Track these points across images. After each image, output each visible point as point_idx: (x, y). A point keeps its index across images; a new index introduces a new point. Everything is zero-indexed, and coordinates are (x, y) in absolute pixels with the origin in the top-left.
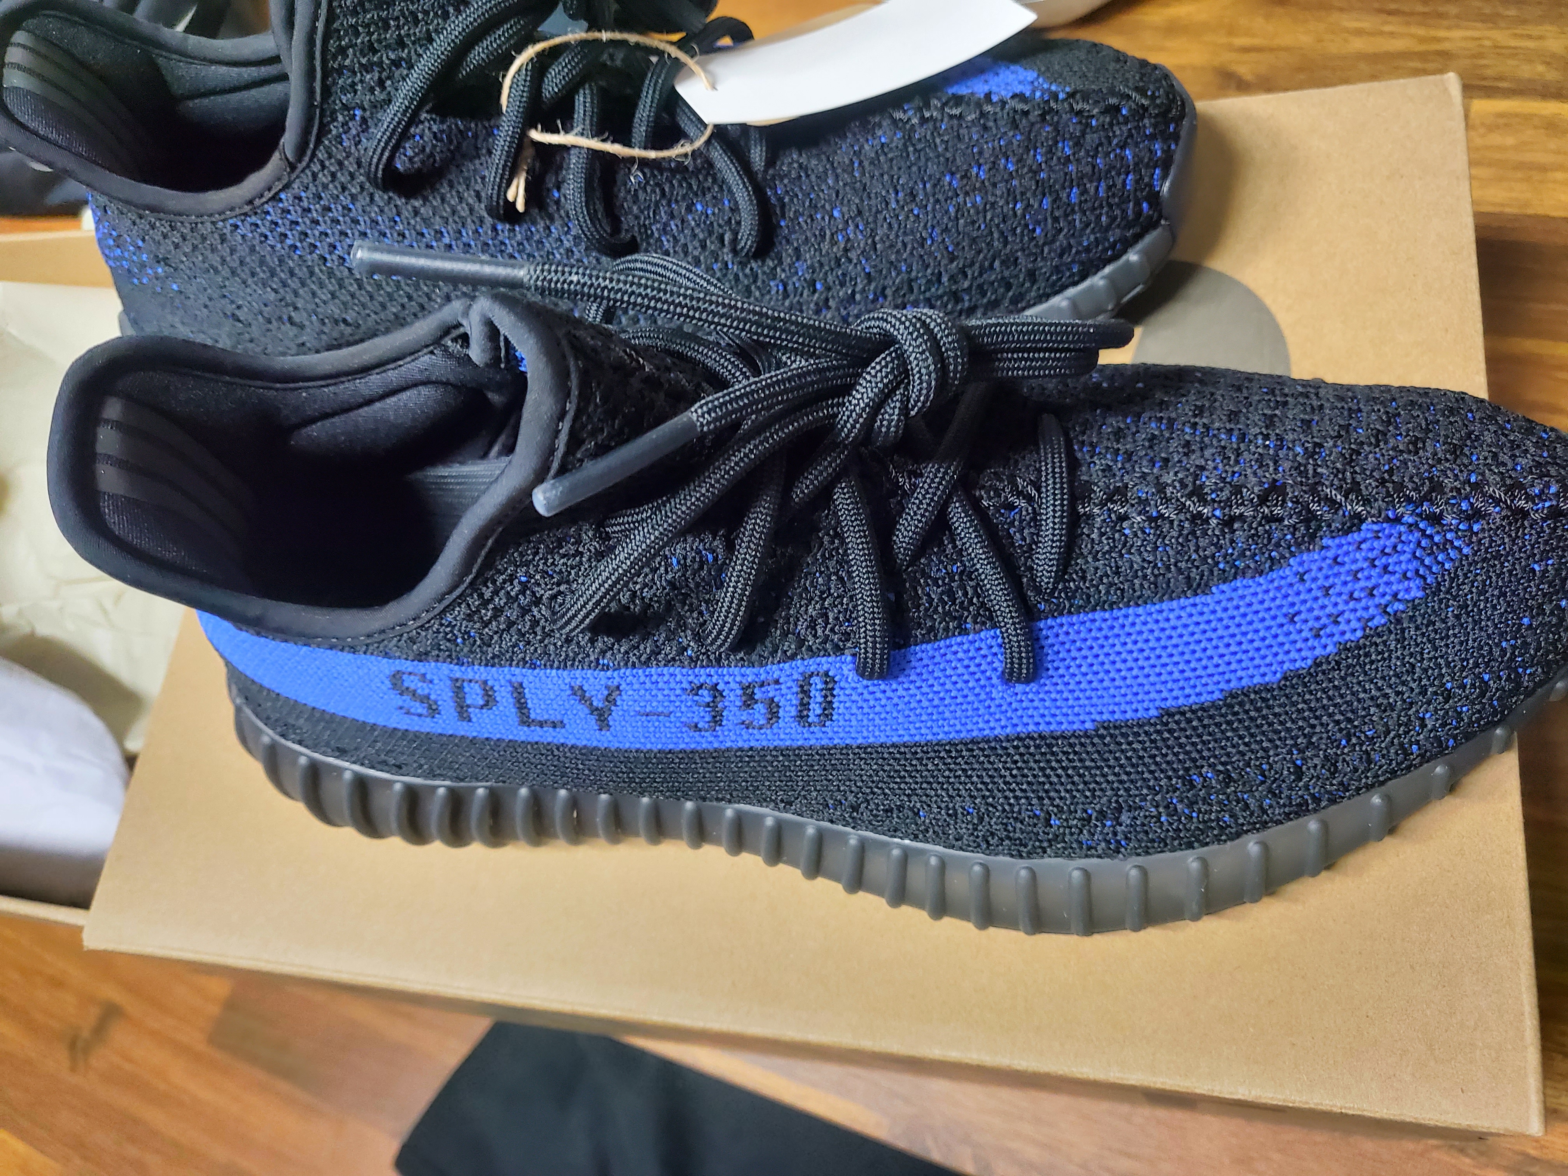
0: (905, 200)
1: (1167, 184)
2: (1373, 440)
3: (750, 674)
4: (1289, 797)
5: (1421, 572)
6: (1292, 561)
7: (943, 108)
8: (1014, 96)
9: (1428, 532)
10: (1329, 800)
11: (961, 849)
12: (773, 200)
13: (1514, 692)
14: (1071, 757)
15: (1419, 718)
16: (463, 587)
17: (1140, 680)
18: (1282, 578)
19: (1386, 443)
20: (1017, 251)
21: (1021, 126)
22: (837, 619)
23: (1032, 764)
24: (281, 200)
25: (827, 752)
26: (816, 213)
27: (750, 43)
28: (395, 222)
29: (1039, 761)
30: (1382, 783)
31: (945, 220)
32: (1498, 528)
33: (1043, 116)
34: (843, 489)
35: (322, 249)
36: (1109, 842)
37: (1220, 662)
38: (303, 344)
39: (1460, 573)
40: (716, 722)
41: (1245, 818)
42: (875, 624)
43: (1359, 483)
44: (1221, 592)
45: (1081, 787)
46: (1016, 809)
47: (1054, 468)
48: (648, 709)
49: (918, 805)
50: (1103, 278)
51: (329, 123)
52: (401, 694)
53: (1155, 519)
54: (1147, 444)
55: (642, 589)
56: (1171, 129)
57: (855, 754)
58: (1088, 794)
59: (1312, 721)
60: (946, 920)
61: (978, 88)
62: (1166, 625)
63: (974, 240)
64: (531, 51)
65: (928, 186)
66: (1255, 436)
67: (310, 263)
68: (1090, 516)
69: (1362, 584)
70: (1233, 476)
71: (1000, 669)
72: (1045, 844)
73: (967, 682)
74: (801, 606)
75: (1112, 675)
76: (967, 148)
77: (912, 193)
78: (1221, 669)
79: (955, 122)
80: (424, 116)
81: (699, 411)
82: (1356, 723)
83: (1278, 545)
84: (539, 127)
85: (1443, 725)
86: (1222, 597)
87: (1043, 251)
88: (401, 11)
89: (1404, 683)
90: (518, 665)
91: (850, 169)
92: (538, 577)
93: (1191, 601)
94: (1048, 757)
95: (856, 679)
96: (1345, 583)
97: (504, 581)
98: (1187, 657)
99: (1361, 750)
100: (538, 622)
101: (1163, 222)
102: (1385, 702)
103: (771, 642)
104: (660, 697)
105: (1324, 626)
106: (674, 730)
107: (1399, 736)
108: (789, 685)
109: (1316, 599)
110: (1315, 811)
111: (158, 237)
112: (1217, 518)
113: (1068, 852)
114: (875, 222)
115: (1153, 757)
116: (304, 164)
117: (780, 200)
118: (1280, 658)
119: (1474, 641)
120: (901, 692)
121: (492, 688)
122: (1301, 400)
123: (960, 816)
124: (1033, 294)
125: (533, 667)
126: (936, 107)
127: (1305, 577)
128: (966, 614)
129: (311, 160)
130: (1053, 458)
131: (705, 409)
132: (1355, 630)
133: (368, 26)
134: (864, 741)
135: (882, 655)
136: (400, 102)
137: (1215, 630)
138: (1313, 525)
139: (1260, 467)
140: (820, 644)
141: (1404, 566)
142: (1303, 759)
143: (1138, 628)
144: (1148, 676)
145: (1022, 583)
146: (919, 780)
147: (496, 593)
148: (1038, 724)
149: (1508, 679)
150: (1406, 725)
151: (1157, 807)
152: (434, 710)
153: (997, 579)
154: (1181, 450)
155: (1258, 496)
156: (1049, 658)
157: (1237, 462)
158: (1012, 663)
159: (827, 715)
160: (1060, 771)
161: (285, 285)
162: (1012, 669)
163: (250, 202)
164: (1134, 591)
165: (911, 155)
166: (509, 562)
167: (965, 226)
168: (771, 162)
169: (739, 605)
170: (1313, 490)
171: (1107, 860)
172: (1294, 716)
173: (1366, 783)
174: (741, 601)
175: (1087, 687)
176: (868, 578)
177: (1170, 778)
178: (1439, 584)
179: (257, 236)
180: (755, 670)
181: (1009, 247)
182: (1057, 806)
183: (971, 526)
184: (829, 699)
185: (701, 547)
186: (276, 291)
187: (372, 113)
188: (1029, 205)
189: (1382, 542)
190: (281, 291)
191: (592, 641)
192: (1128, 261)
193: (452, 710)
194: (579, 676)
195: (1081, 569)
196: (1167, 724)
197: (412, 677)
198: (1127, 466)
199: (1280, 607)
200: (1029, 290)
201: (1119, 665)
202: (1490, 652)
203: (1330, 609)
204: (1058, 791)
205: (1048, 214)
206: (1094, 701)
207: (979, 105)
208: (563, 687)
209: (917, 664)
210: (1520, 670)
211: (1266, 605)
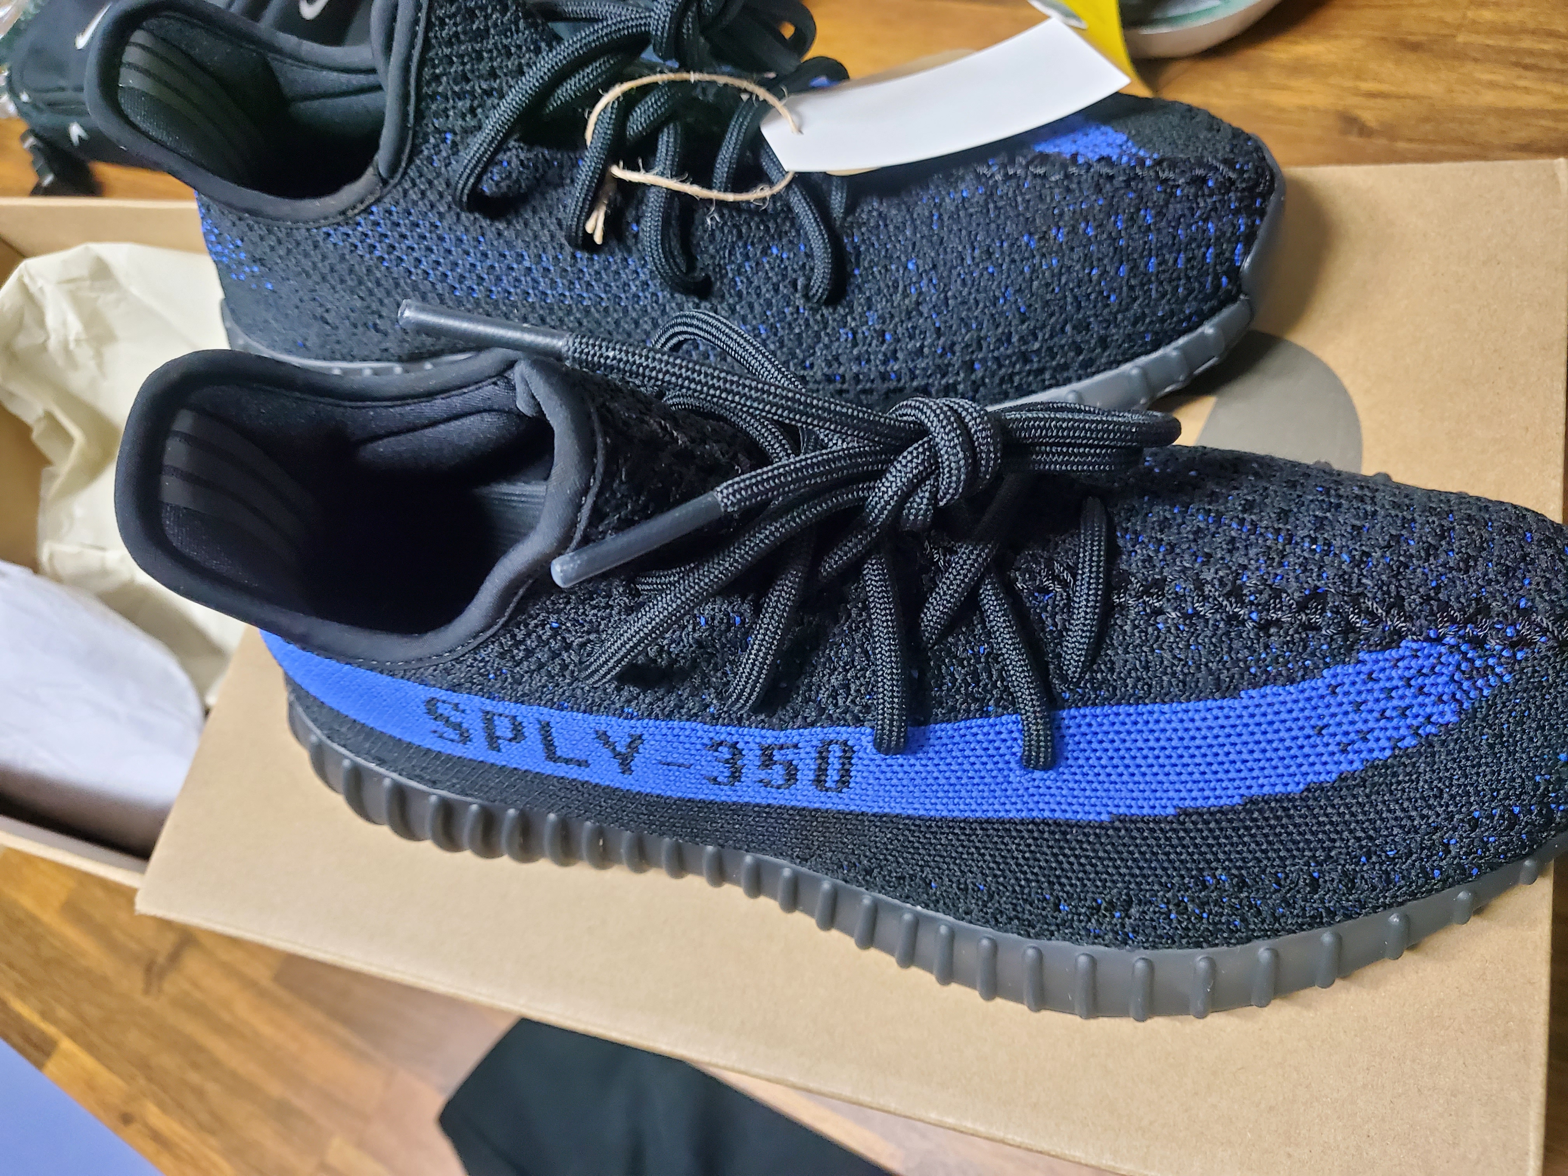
0: (981, 257)
1: (1249, 260)
2: (1423, 554)
3: (770, 737)
4: (1304, 909)
5: (1458, 696)
6: (1325, 673)
7: (1027, 167)
8: (1101, 159)
9: (1469, 655)
10: (1345, 915)
11: (971, 922)
12: (849, 248)
13: (1546, 827)
14: (1085, 846)
15: (1443, 844)
16: (496, 627)
17: (1160, 778)
18: (1314, 689)
19: (1436, 557)
20: (1089, 317)
21: (1104, 191)
22: (858, 691)
23: (1045, 849)
24: (372, 213)
25: (842, 817)
26: (891, 263)
27: (845, 84)
28: (479, 242)
29: (1052, 847)
30: (1401, 904)
31: (1020, 279)
32: (1542, 659)
33: (1127, 182)
34: (873, 565)
35: (408, 263)
36: (1117, 933)
37: (1242, 767)
38: (386, 350)
39: (1498, 701)
40: (735, 777)
41: (1255, 924)
42: (893, 702)
43: (1403, 599)
44: (1250, 697)
45: (1092, 876)
46: (1026, 891)
47: (1091, 556)
48: (669, 760)
49: (930, 876)
50: (1176, 349)
51: (421, 144)
52: (435, 719)
53: (1190, 616)
54: (1191, 537)
55: (669, 645)
56: (1258, 205)
57: (870, 821)
58: (1099, 883)
59: (1333, 836)
60: (954, 987)
61: (1064, 147)
62: (1190, 725)
63: (1047, 303)
64: (618, 90)
65: (1005, 245)
66: (1302, 538)
67: (396, 276)
68: (1124, 607)
69: (1395, 702)
70: (1275, 578)
71: (1019, 754)
72: (1053, 928)
73: (985, 764)
74: (824, 675)
75: (1131, 770)
76: (1048, 209)
77: (988, 250)
78: (1242, 775)
79: (1039, 181)
80: (512, 143)
81: (725, 491)
82: (1377, 842)
83: (1313, 654)
84: (621, 163)
85: (1467, 854)
86: (1250, 702)
87: (1116, 318)
88: (495, 44)
89: (1430, 807)
90: (545, 705)
91: (929, 221)
92: (569, 624)
93: (1219, 703)
94: (1062, 843)
95: (874, 751)
96: (1377, 700)
97: (536, 626)
98: (1209, 759)
99: (1380, 869)
100: (567, 666)
101: (1242, 297)
102: (1409, 823)
103: (792, 708)
104: (681, 750)
105: (1353, 742)
106: (694, 781)
107: (1422, 859)
108: (808, 750)
109: (1346, 713)
110: (1329, 924)
111: (256, 239)
112: (1254, 621)
113: (1074, 937)
114: (949, 277)
115: (1167, 854)
116: (396, 180)
117: (857, 248)
118: (1304, 769)
119: (1507, 772)
120: (918, 768)
121: (520, 724)
122: (1355, 504)
123: (970, 891)
124: (1104, 360)
125: (561, 708)
126: (1020, 164)
127: (1337, 690)
128: (989, 696)
129: (403, 177)
130: (1092, 545)
131: (730, 490)
132: (1384, 749)
133: (461, 56)
134: (880, 811)
135: (899, 732)
136: (489, 127)
137: (1240, 735)
138: (1352, 637)
139: (1303, 572)
140: (840, 713)
141: (1440, 689)
142: (1320, 872)
143: (1162, 725)
144: (1168, 774)
145: (1048, 670)
146: (933, 852)
147: (528, 635)
148: (1053, 811)
149: (1540, 813)
150: (1429, 849)
151: (1168, 903)
152: (465, 738)
153: (1021, 666)
154: (1225, 546)
155: (1297, 603)
156: (1069, 748)
157: (1281, 564)
158: (1030, 751)
159: (844, 783)
160: (1072, 859)
161: (371, 293)
162: (1030, 756)
163: (343, 213)
164: (1162, 687)
165: (991, 212)
166: (541, 609)
167: (1038, 288)
168: (851, 208)
169: (760, 673)
170: (1355, 600)
171: (1113, 950)
172: (1314, 828)
173: (1384, 903)
174: (761, 669)
175: (1106, 779)
176: (890, 656)
177: (1182, 877)
178: (1475, 710)
179: (347, 244)
180: (775, 733)
181: (1082, 311)
182: (1067, 893)
183: (1000, 610)
184: (847, 767)
185: (729, 609)
186: (362, 298)
187: (462, 138)
188: (1105, 272)
189: (1420, 662)
190: (368, 299)
191: (619, 689)
192: (1203, 333)
193: (483, 739)
194: (602, 722)
195: (1110, 660)
196: (1184, 823)
197: (446, 705)
198: (1168, 558)
199: (1308, 718)
200: (1100, 356)
201: (1139, 761)
202: (1522, 785)
203: (1360, 726)
204: (1069, 878)
205: (1124, 282)
206: (1112, 793)
207: (1064, 166)
208: (588, 730)
209: (936, 742)
210: (1553, 806)
211: (1294, 715)
